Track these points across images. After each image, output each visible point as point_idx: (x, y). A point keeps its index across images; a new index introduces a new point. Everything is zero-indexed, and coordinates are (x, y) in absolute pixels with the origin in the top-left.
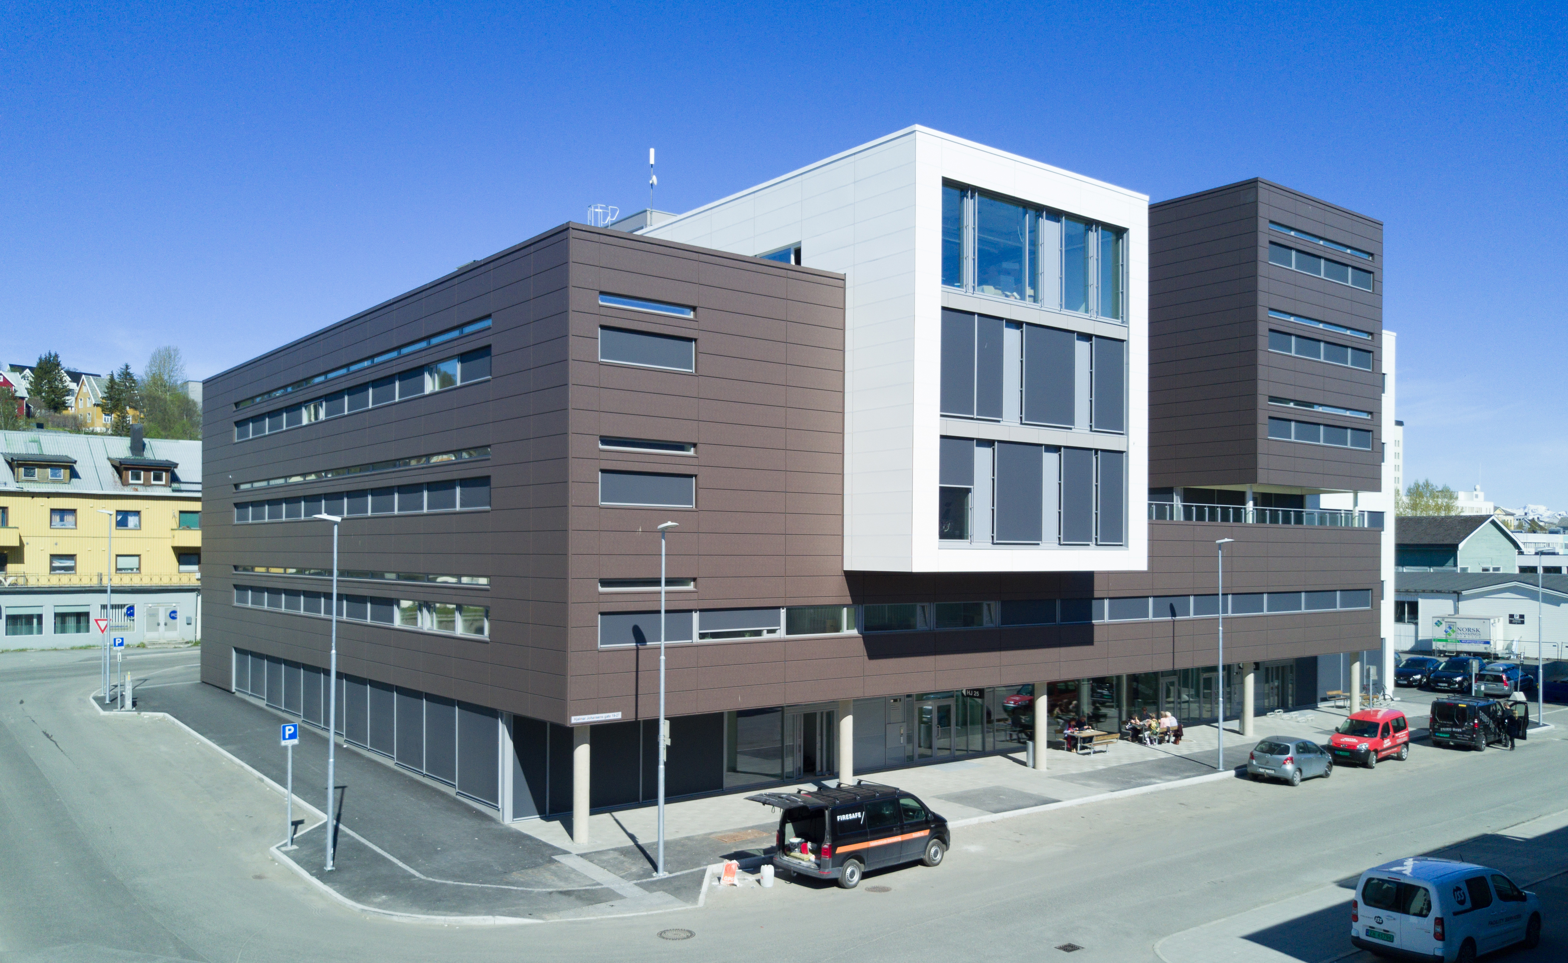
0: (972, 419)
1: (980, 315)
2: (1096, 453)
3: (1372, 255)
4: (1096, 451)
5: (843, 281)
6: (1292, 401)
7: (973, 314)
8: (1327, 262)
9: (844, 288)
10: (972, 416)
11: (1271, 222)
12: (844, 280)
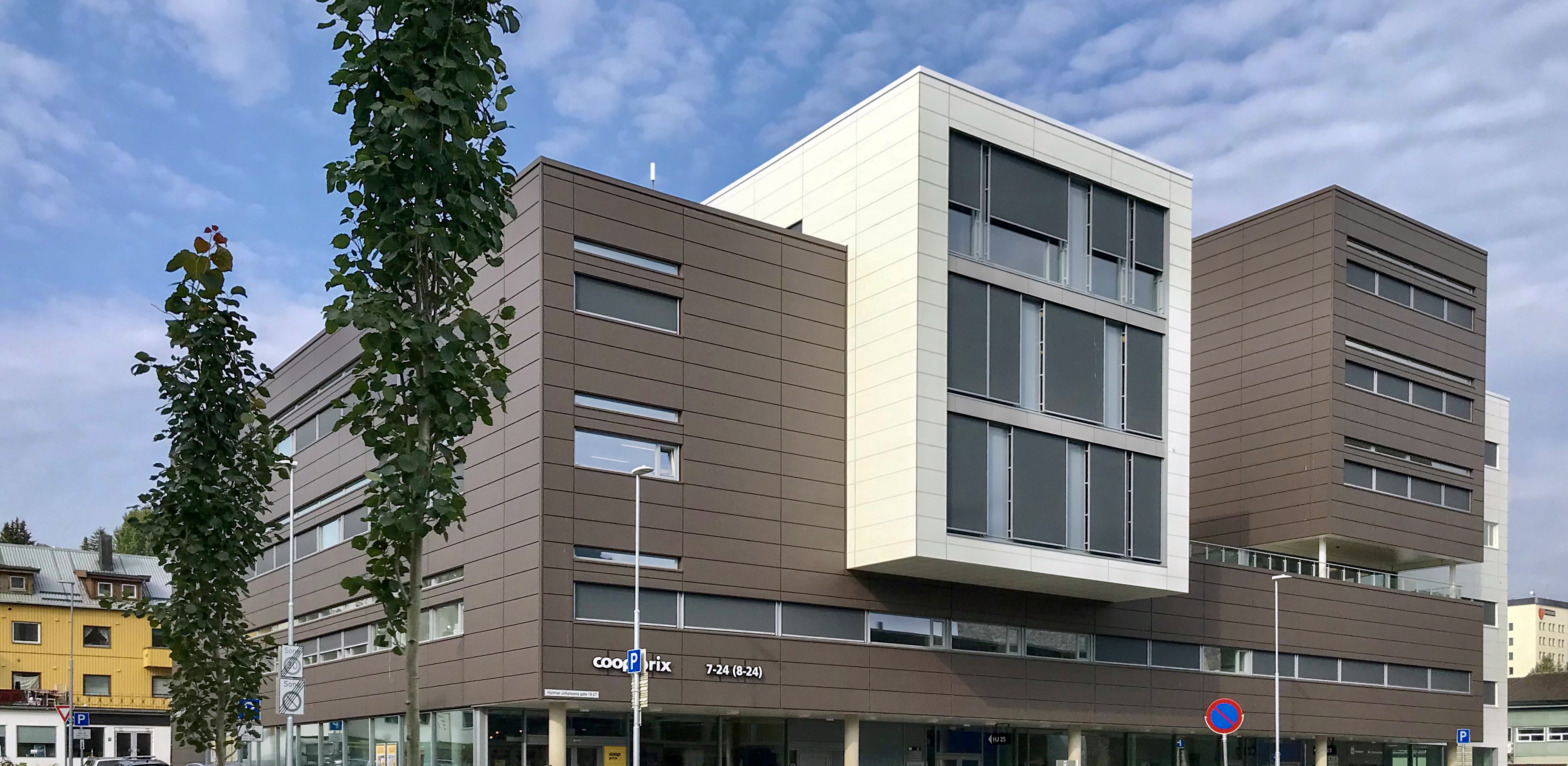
0: (985, 399)
1: (992, 285)
2: (1129, 457)
3: (1473, 288)
4: (1129, 453)
5: (844, 254)
6: (1373, 444)
7: (986, 283)
8: (1417, 292)
9: (846, 261)
10: (985, 396)
11: (1350, 238)
12: (846, 252)
